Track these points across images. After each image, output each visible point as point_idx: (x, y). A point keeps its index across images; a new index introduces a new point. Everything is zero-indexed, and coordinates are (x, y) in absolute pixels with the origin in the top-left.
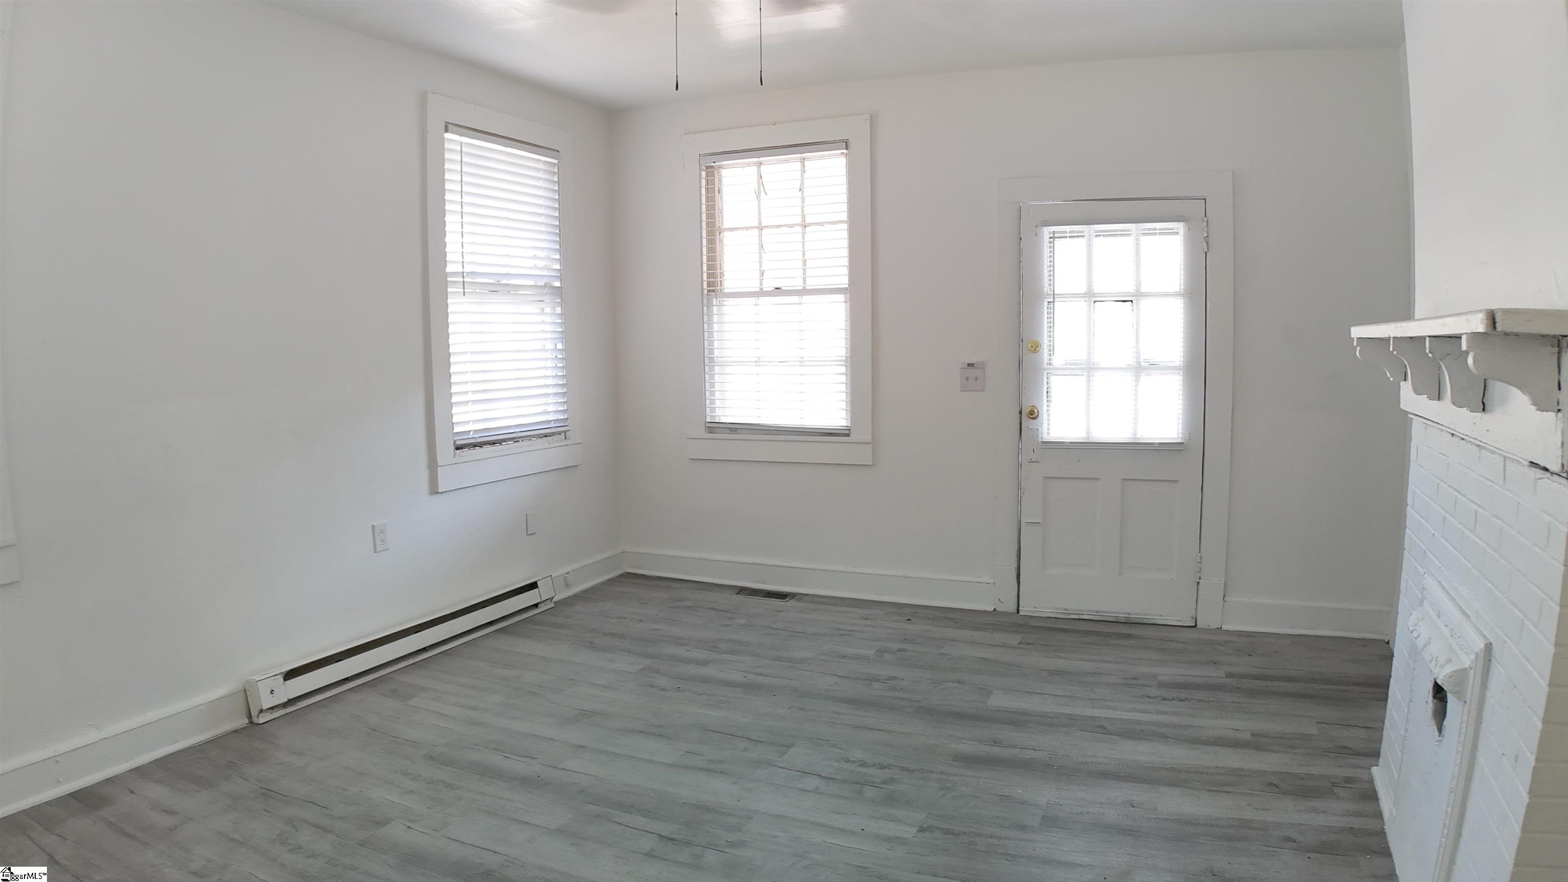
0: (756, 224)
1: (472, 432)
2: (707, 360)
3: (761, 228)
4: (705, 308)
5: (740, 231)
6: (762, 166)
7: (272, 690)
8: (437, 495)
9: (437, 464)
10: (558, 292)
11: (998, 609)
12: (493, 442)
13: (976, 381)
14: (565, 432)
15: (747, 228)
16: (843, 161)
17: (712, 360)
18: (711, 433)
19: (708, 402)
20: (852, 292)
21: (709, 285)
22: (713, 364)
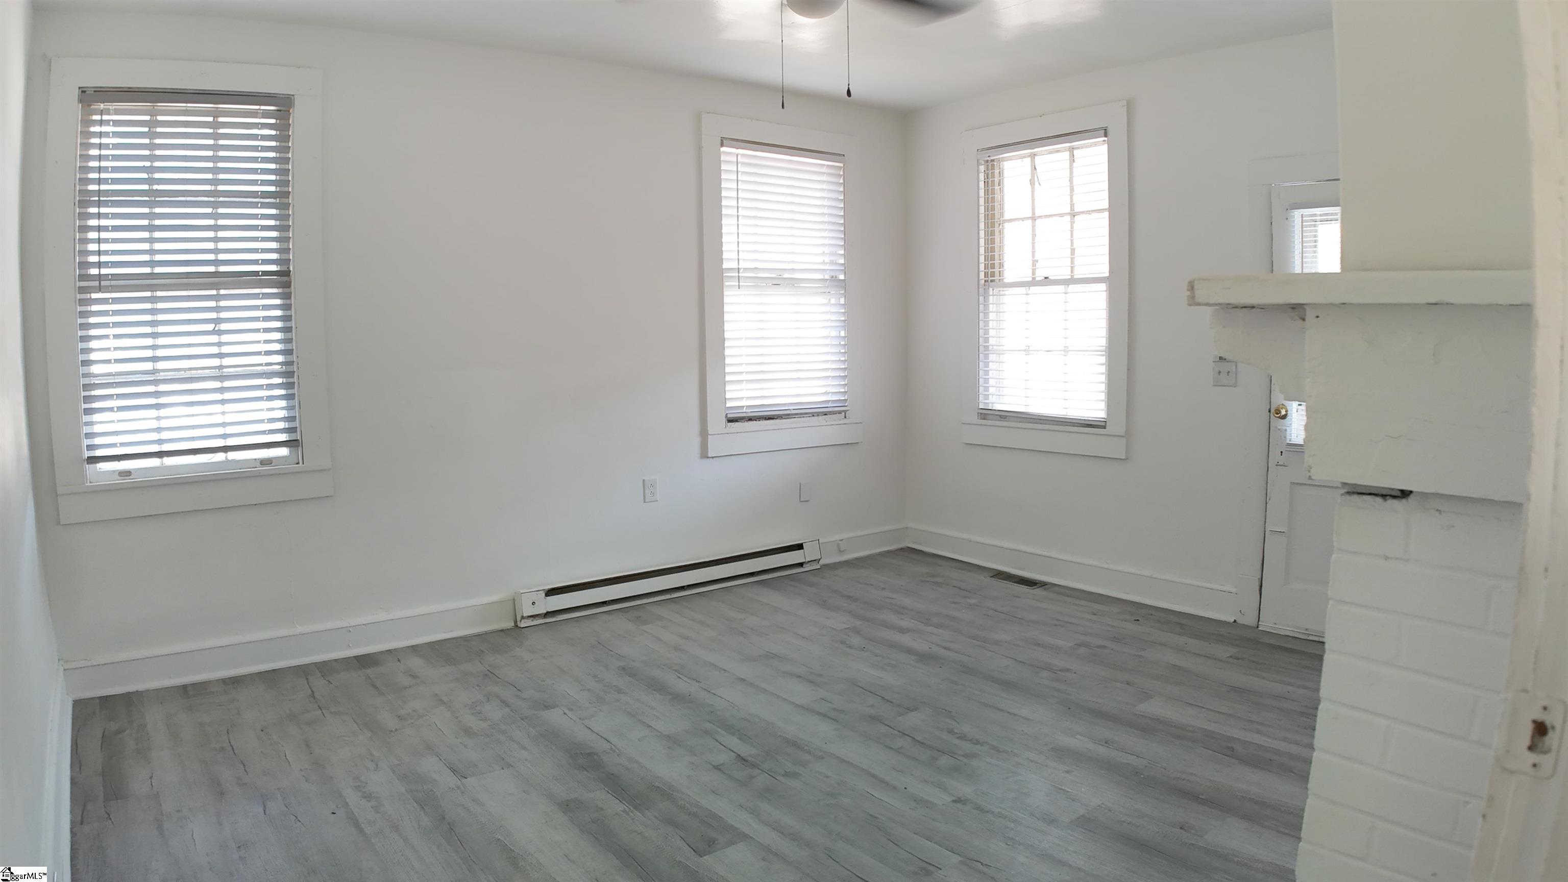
0: (1030, 215)
1: (745, 408)
2: (981, 348)
3: (1034, 218)
4: (981, 298)
5: (1017, 222)
6: (1036, 157)
7: (534, 602)
8: (708, 459)
9: (708, 433)
10: (843, 284)
11: (1239, 621)
12: (770, 417)
13: (1228, 375)
14: (845, 412)
15: (1023, 219)
16: (1105, 148)
17: (986, 348)
18: (984, 419)
19: (981, 389)
20: (1110, 281)
21: (986, 275)
22: (987, 352)
